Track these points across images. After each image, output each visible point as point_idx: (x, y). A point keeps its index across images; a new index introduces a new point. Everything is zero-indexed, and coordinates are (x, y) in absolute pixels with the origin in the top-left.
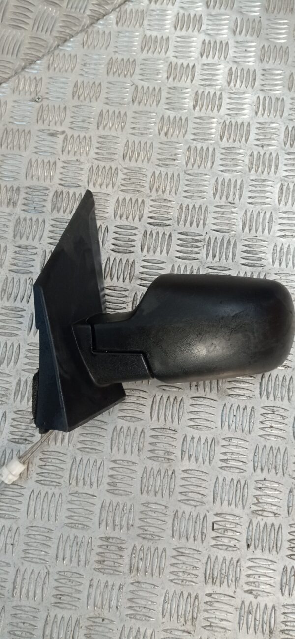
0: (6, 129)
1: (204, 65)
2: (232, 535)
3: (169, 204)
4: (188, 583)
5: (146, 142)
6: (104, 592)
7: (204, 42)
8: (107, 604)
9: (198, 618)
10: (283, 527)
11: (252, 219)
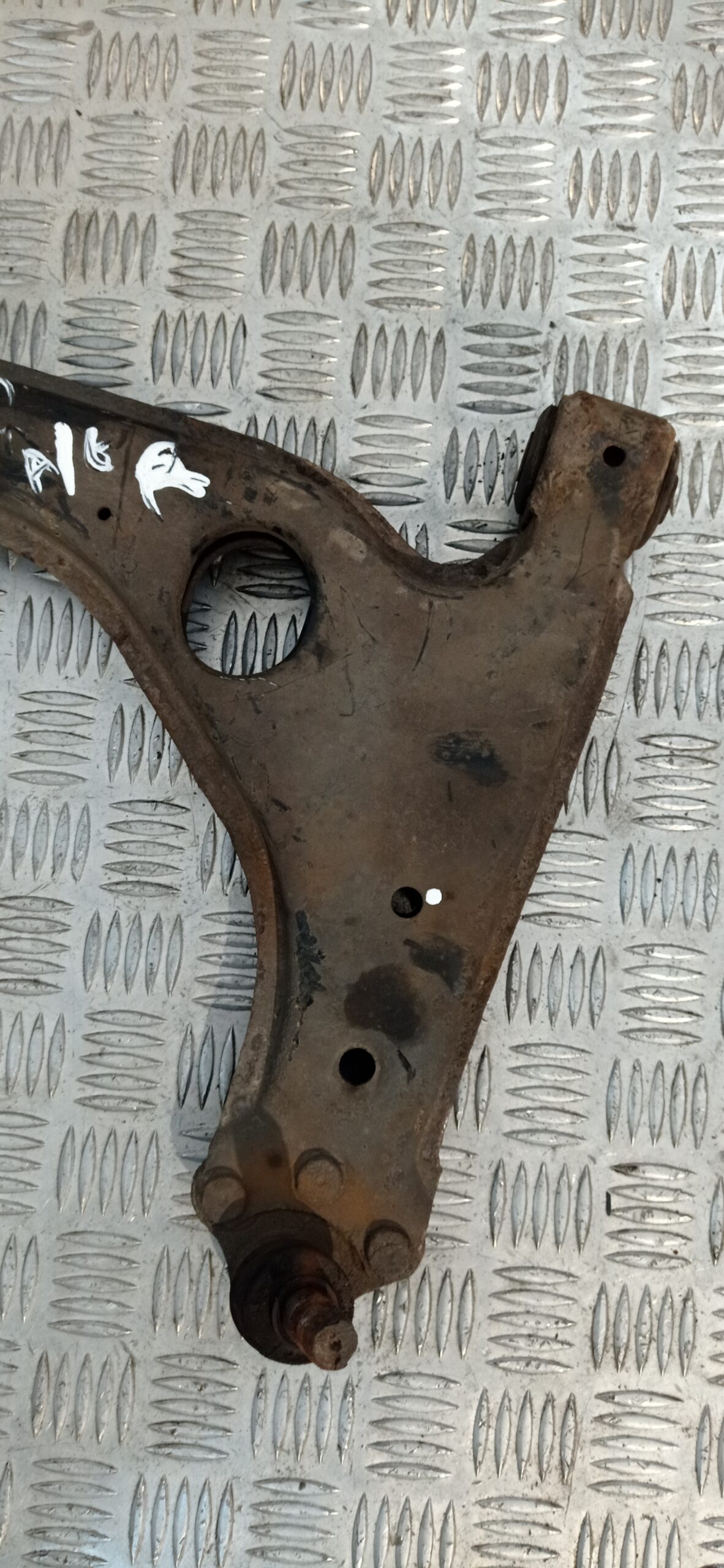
2: (666, 1225)
3: (431, 239)
6: (298, 1406)
8: (311, 1441)
9: (578, 1464)
11: (692, 275)
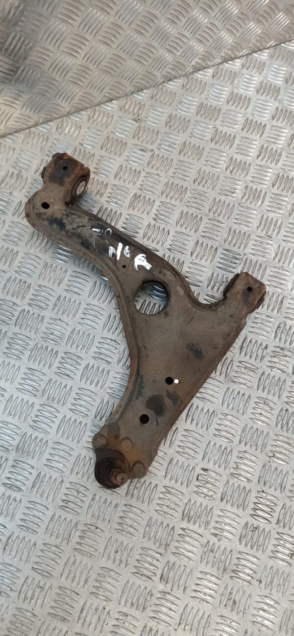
0: (108, 137)
1: (273, 126)
2: (211, 488)
3: (221, 225)
4: (168, 516)
6: (102, 506)
7: (277, 109)
8: (102, 517)
9: (171, 545)
10: (252, 491)
11: (283, 253)
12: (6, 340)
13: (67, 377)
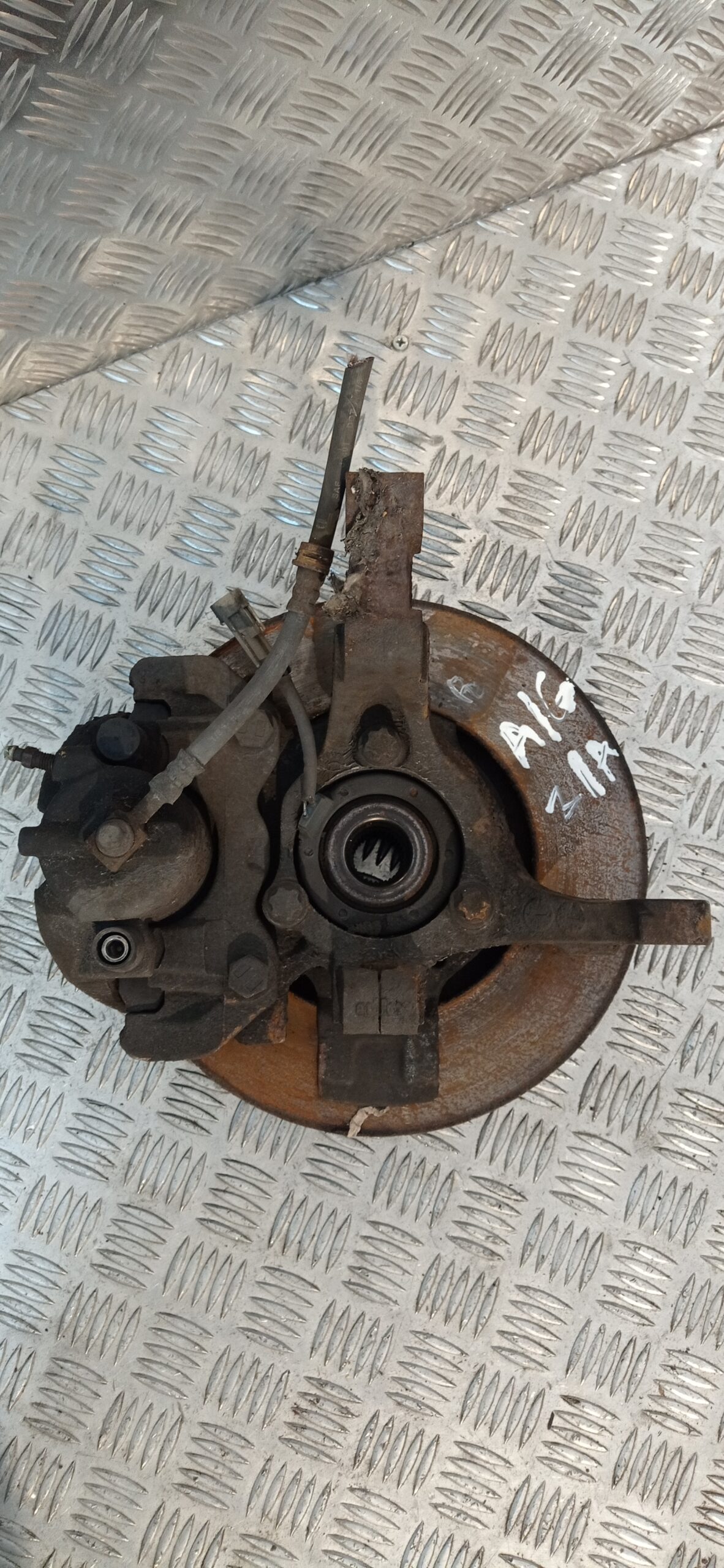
4: (468, 1521)
5: (621, 513)
10: (700, 1460)
12: (25, 1017)
13: (191, 1128)
